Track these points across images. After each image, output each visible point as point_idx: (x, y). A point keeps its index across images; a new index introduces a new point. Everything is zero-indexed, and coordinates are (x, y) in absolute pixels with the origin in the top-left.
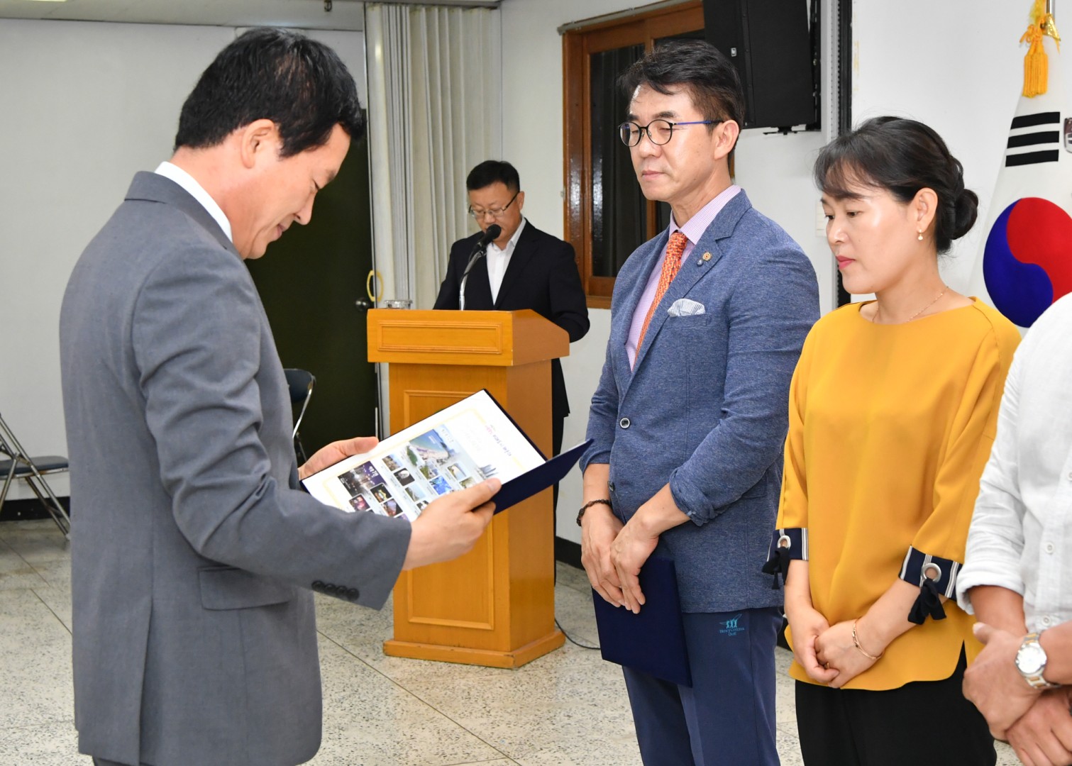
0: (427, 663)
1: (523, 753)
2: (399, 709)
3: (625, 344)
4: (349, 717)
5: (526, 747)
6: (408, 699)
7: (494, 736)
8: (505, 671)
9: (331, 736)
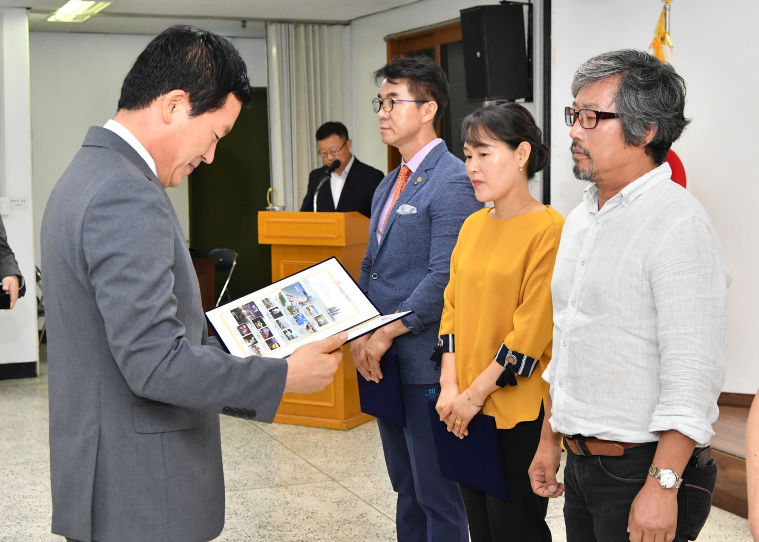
0: (294, 426)
1: (343, 478)
2: (273, 453)
3: (375, 231)
4: (242, 457)
5: (345, 475)
6: (279, 447)
7: (328, 468)
8: (340, 431)
9: (230, 468)
